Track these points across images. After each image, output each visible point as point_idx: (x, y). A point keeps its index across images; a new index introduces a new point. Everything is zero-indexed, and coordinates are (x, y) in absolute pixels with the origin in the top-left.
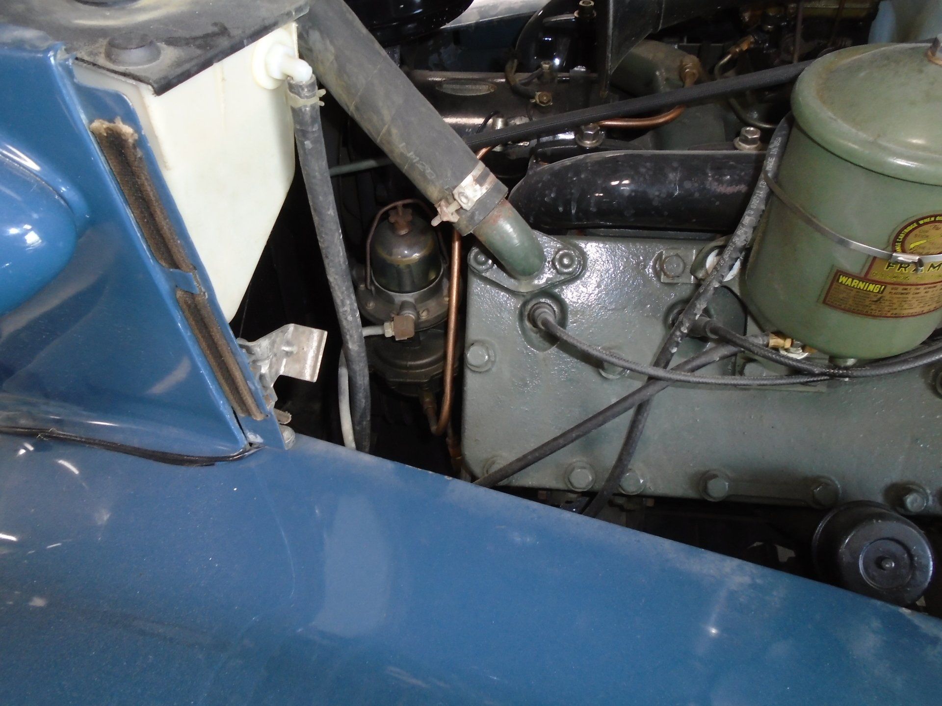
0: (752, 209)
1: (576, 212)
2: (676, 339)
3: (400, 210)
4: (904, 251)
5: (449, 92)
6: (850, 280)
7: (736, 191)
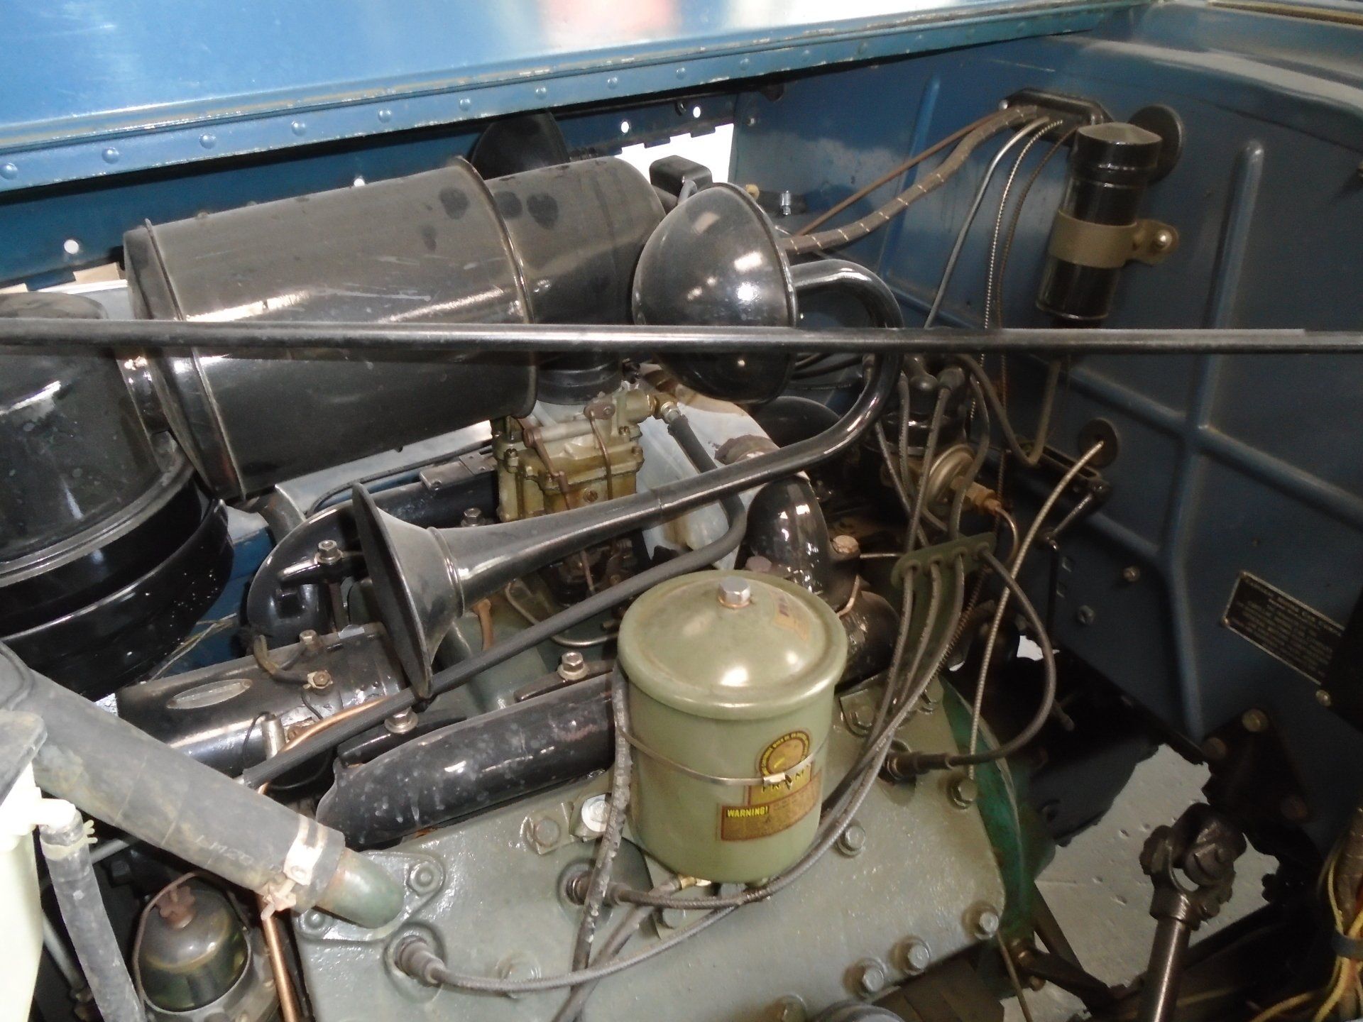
0: (621, 769)
1: (421, 817)
2: (589, 926)
3: (175, 897)
4: (771, 773)
5: (188, 707)
6: (737, 811)
7: (586, 733)
